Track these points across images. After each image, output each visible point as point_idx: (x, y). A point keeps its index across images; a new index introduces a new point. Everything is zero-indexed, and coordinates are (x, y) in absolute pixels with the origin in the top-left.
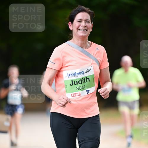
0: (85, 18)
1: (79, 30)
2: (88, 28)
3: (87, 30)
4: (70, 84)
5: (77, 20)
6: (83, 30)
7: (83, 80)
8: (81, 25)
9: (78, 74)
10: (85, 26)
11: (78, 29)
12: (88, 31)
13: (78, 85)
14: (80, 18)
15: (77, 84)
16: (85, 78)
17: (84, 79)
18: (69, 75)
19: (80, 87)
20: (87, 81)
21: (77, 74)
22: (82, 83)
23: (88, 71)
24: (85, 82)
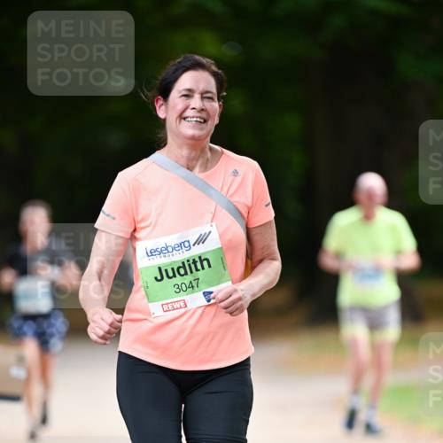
0: (202, 87)
1: (184, 119)
2: (208, 114)
3: (205, 121)
4: (156, 278)
5: (180, 92)
6: (195, 119)
7: (189, 265)
8: (191, 107)
9: (174, 248)
10: (203, 110)
11: (182, 117)
12: (210, 122)
13: (178, 280)
14: (188, 87)
15: (174, 276)
16: (197, 259)
17: (195, 262)
18: (151, 253)
19: (183, 285)
20: (203, 268)
21: (170, 249)
22: (186, 273)
23: (201, 240)
24: (197, 270)
